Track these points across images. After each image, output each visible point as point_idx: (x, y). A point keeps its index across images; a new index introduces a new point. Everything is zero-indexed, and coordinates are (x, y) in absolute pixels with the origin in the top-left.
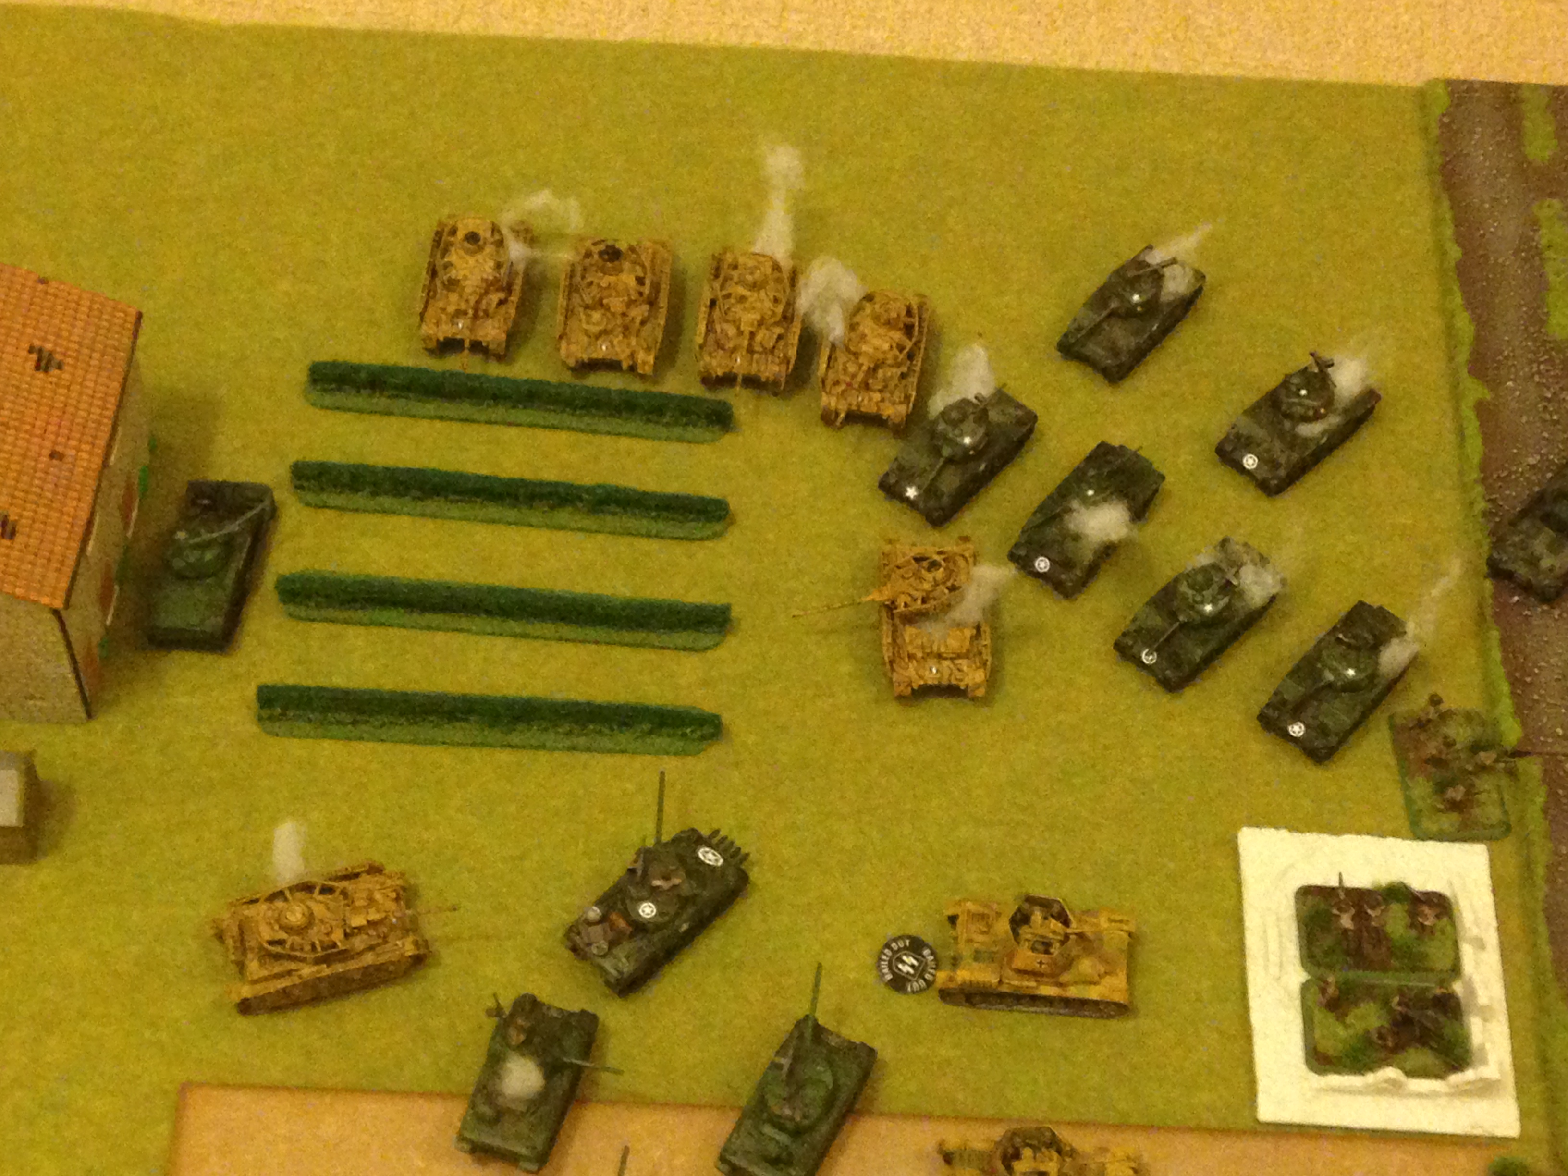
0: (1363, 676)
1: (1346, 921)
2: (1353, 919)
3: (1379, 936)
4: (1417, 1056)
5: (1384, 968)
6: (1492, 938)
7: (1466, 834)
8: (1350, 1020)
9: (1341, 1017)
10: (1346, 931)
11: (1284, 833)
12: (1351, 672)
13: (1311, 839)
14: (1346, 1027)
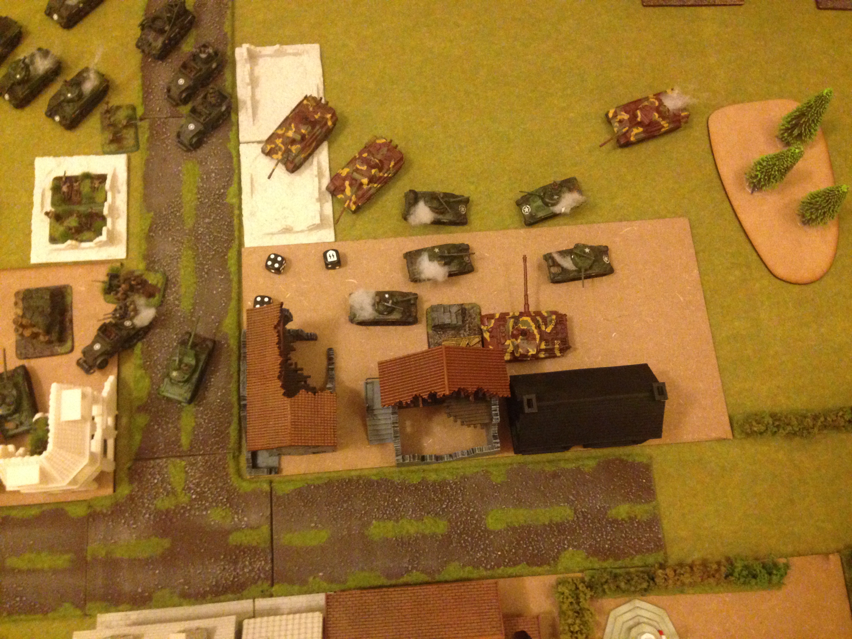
0: (74, 95)
1: (65, 189)
2: (68, 187)
3: (79, 192)
4: (87, 235)
5: (79, 203)
6: (124, 188)
7: (121, 151)
8: (66, 224)
9: (61, 224)
10: (64, 192)
11: (51, 158)
12: (69, 95)
13: (61, 159)
14: (63, 226)
